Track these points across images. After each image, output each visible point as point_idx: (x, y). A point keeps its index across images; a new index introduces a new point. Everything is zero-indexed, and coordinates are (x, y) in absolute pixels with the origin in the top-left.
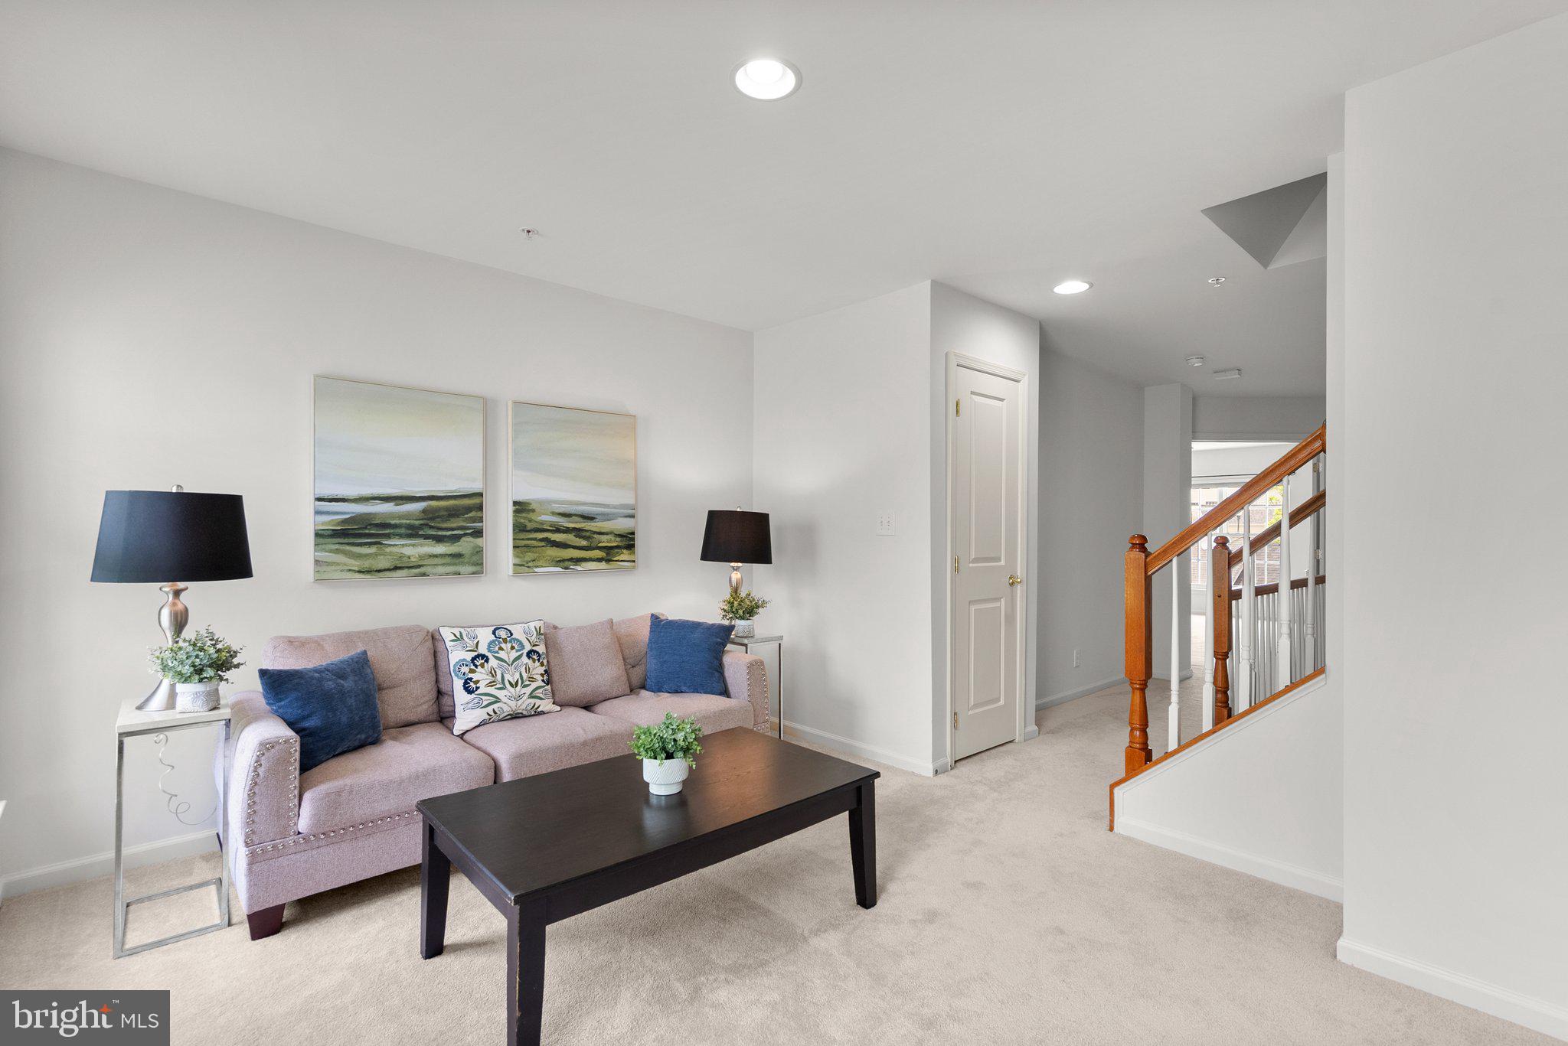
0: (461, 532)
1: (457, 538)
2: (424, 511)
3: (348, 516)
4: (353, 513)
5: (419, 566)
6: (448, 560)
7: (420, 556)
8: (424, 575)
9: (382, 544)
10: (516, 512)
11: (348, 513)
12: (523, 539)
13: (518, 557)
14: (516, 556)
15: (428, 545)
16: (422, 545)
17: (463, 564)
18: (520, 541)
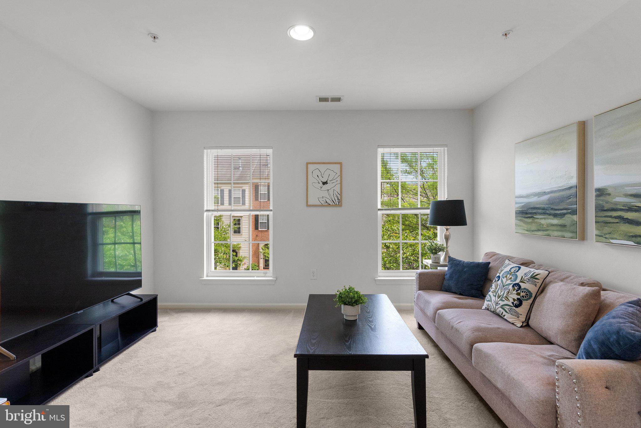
0: (565, 211)
1: (563, 215)
2: (549, 200)
3: (523, 204)
4: (525, 202)
5: (547, 230)
6: (559, 228)
7: (547, 225)
8: (549, 235)
9: (534, 217)
10: (597, 196)
11: (524, 203)
12: (601, 217)
13: (598, 230)
14: (597, 229)
15: (551, 219)
16: (548, 219)
17: (566, 231)
18: (599, 218)
